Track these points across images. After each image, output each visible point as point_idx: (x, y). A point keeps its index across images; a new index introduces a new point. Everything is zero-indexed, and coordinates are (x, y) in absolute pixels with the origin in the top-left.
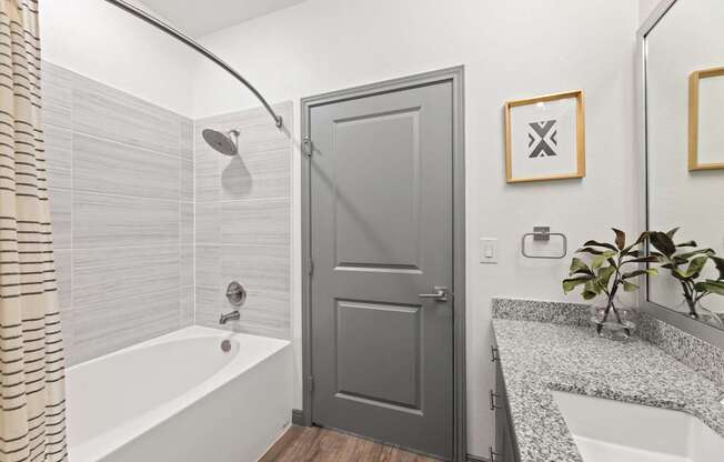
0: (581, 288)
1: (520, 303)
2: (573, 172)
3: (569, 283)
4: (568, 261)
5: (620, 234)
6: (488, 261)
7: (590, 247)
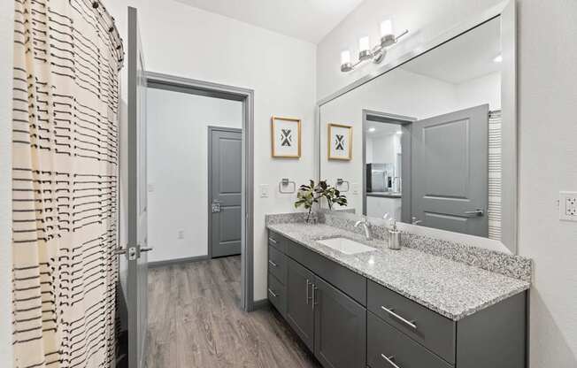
0: (303, 205)
1: (278, 216)
2: (296, 154)
3: (297, 204)
4: (296, 194)
5: (312, 182)
6: (264, 196)
7: (304, 188)
